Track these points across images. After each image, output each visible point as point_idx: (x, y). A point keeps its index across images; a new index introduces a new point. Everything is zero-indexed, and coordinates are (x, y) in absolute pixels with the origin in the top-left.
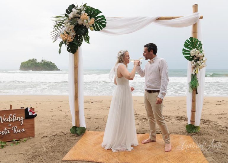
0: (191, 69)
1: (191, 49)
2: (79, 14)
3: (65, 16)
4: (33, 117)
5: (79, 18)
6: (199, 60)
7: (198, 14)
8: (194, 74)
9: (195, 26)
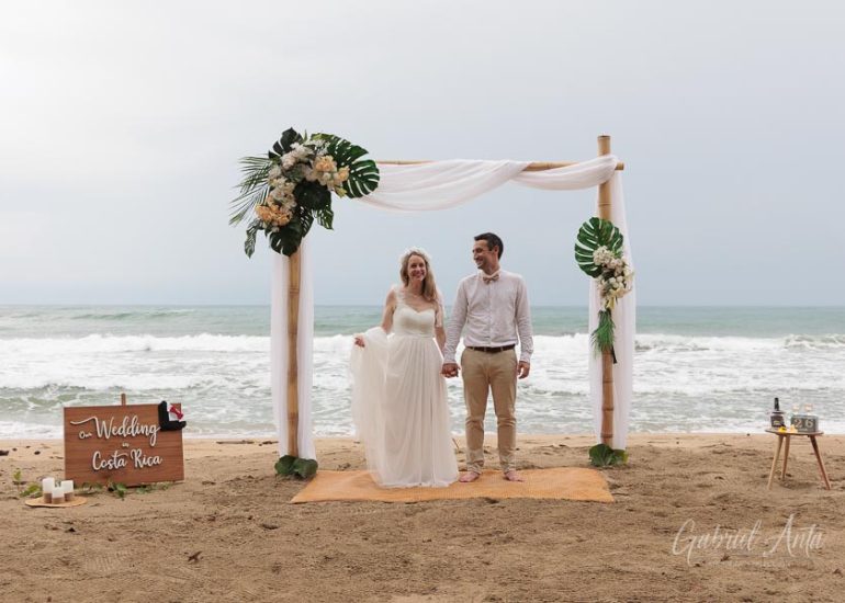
0: (599, 297)
1: (595, 247)
2: (312, 157)
3: (267, 157)
4: (179, 426)
5: (308, 164)
6: (613, 276)
7: (610, 160)
8: (604, 310)
9: (604, 188)
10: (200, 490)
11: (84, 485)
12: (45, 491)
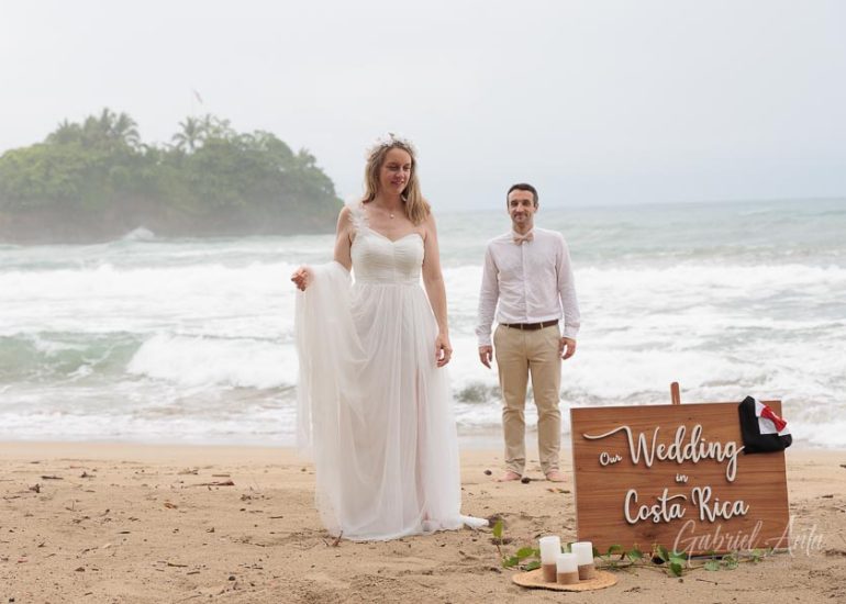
4: (779, 444)
10: (823, 567)
11: (611, 550)
12: (545, 559)
